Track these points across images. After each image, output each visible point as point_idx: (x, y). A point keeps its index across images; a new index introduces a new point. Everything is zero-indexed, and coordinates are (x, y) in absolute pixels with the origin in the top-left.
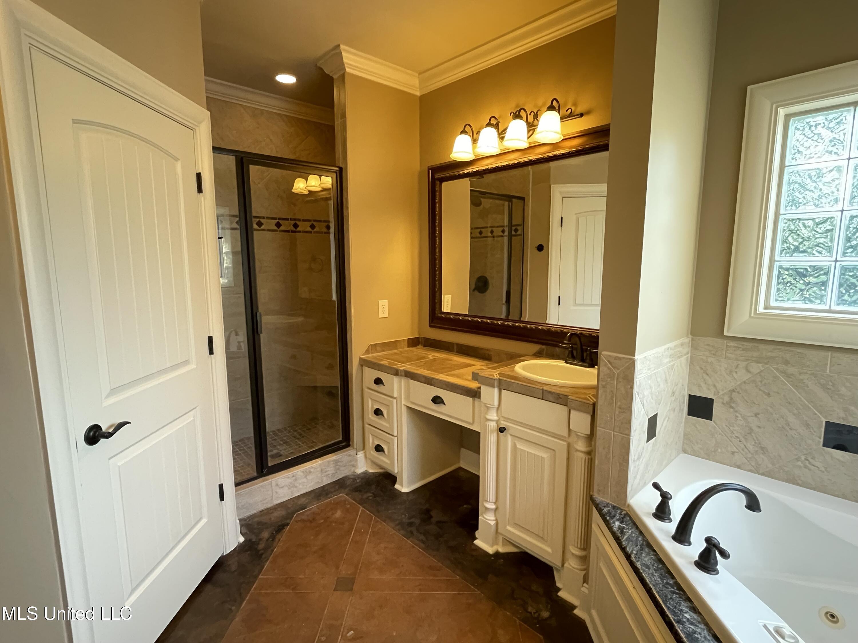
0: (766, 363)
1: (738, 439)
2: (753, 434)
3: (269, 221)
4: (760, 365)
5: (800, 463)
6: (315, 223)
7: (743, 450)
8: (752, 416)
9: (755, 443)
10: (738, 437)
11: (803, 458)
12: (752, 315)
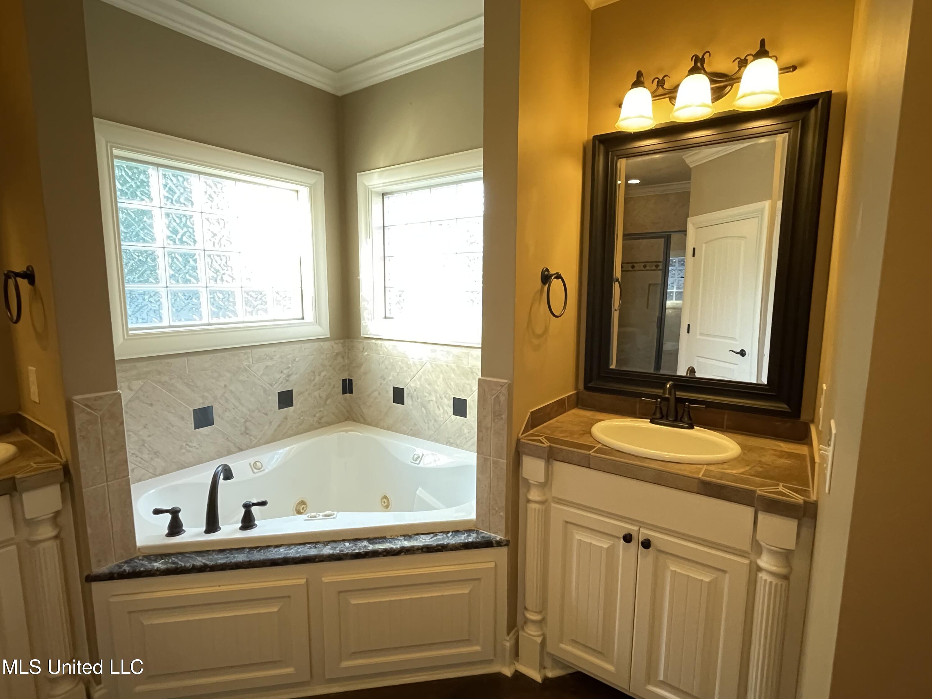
0: (144, 379)
1: (134, 455)
2: (146, 445)
4: (140, 381)
5: (184, 451)
7: (140, 463)
8: (142, 429)
9: (149, 451)
10: (133, 454)
11: (184, 445)
12: (126, 337)
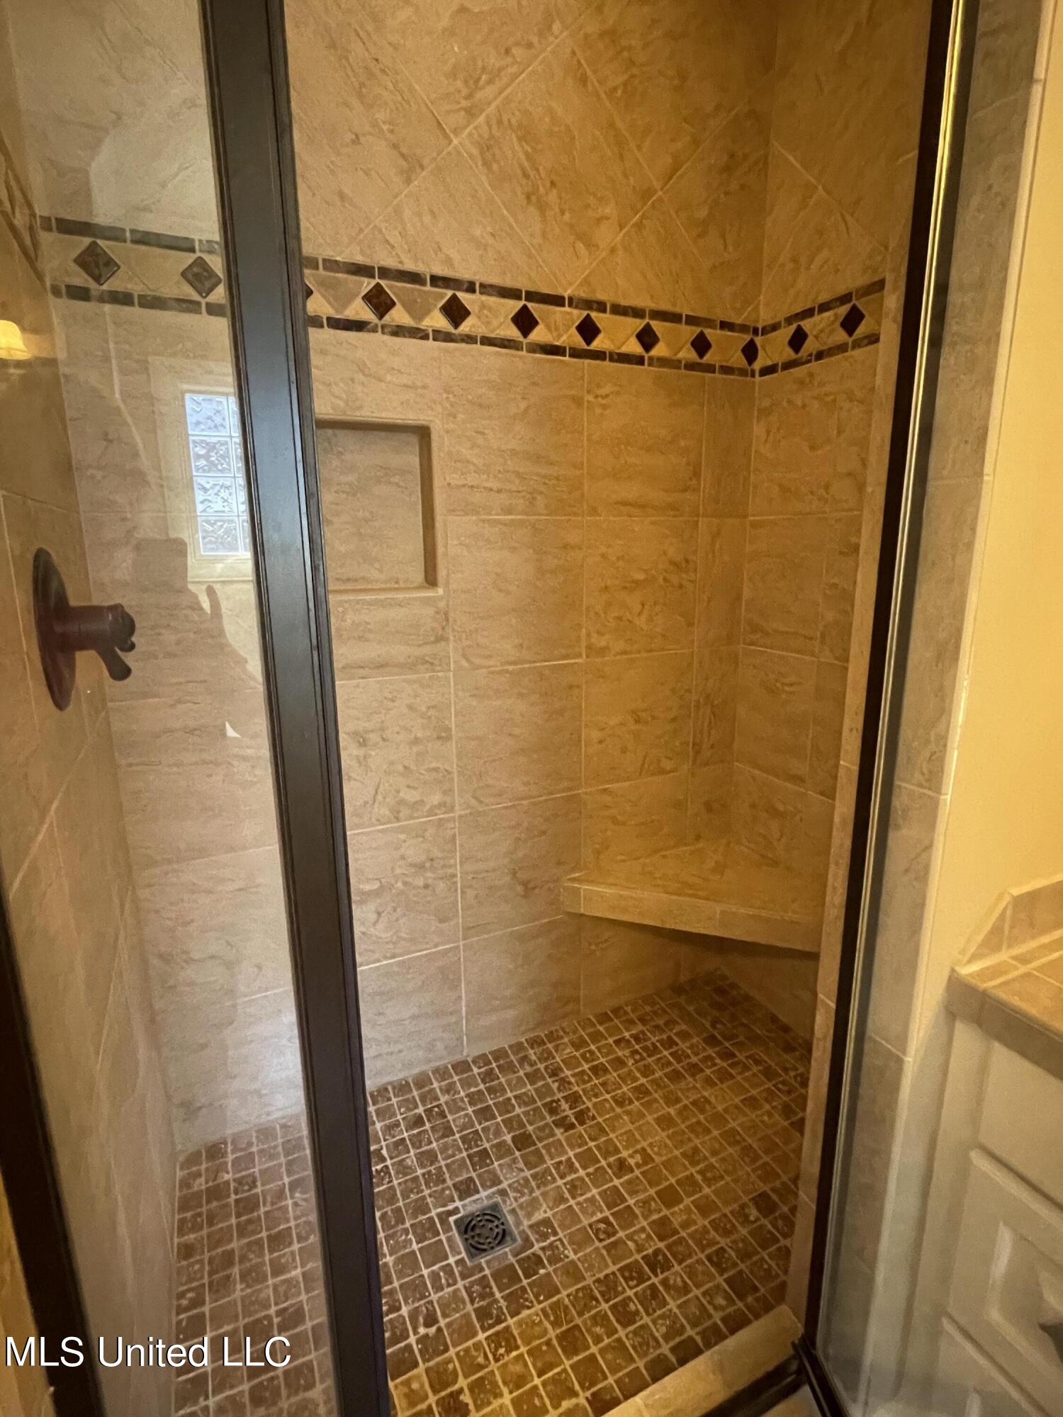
3: (493, 301)
6: (656, 325)
